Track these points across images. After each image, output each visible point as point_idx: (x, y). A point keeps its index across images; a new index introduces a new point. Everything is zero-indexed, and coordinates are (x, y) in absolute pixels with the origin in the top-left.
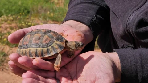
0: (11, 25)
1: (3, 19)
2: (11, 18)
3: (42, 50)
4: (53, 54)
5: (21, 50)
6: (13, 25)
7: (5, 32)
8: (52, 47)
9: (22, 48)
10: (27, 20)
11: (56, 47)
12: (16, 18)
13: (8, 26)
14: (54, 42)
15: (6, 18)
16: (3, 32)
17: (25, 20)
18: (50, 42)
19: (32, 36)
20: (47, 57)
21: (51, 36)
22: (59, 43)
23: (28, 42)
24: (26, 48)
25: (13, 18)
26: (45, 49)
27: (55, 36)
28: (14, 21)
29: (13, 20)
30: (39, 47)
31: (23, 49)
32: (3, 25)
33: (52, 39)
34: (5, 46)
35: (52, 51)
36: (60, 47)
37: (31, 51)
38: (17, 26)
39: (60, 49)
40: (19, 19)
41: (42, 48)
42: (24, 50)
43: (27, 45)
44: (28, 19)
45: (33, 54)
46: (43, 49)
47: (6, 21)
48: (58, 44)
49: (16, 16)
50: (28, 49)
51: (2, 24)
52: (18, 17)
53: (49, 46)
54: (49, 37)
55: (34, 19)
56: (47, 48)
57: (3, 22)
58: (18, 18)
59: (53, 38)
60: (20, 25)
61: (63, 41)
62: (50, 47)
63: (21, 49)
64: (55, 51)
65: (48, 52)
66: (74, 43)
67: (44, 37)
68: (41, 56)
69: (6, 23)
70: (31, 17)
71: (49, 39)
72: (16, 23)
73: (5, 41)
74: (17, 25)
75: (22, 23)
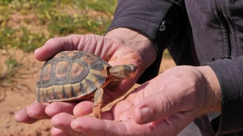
0: (26, 17)
1: (14, 6)
2: (27, 5)
3: (72, 87)
4: (89, 91)
5: (41, 89)
6: (31, 16)
7: (18, 27)
8: (87, 81)
9: (42, 86)
10: (54, 9)
11: (94, 79)
12: (35, 5)
13: (22, 17)
14: (89, 72)
15: (19, 4)
16: (13, 28)
17: (50, 9)
18: (82, 73)
19: (54, 66)
20: (82, 97)
21: (84, 63)
22: (98, 72)
23: (49, 76)
24: (47, 87)
25: (31, 5)
26: (76, 86)
27: (90, 62)
28: (32, 11)
29: (30, 9)
30: (67, 83)
31: (44, 87)
32: (13, 16)
33: (86, 68)
34: (17, 49)
35: (88, 87)
36: (99, 78)
37: (56, 90)
38: (36, 18)
39: (100, 82)
40: (40, 6)
41: (71, 84)
42: (45, 89)
43: (48, 81)
44: (55, 6)
45: (59, 95)
46: (73, 85)
47: (18, 10)
48: (95, 75)
49: (36, 2)
50: (51, 87)
51: (13, 14)
52: (37, 3)
53: (82, 80)
54: (80, 65)
55: (65, 6)
56: (79, 84)
57: (15, 11)
58: (38, 5)
59: (87, 66)
60: (42, 16)
61: (103, 68)
62: (84, 82)
63: (39, 87)
64: (92, 87)
65: (81, 89)
66: (122, 68)
67: (72, 65)
68: (71, 97)
69: (19, 13)
70: (60, 3)
71: (81, 69)
72: (36, 13)
73: (17, 42)
74: (38, 17)
75: (45, 14)
